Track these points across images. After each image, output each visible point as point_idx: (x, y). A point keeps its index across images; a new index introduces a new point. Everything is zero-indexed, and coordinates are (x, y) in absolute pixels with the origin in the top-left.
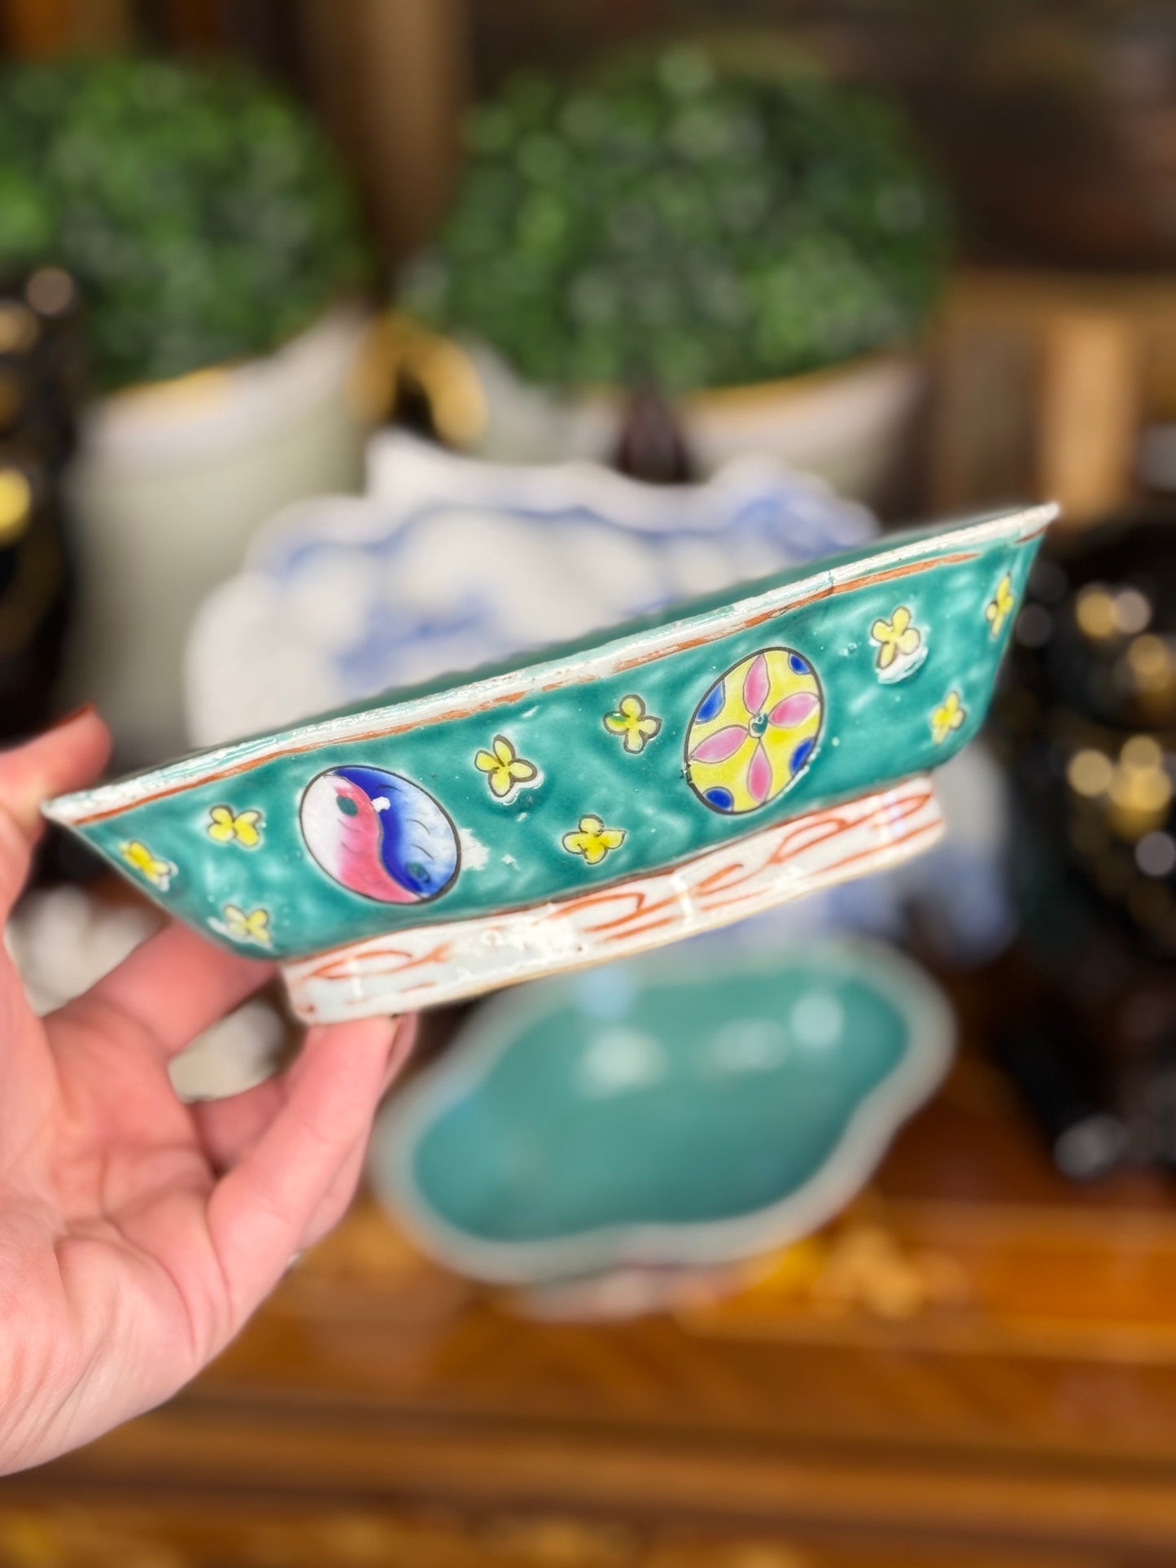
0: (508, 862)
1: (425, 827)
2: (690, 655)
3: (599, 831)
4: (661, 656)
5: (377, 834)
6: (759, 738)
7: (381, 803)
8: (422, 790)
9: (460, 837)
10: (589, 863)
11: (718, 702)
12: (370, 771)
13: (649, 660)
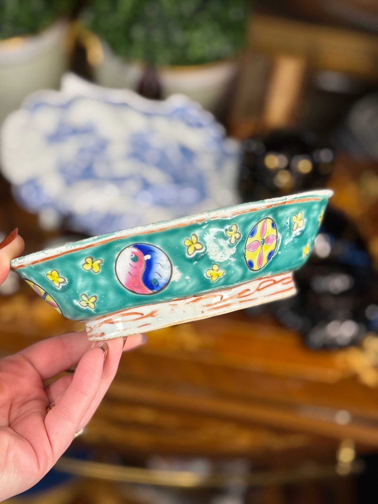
0: (187, 279)
1: (162, 266)
2: (252, 214)
3: (218, 270)
4: (245, 212)
5: (143, 269)
6: (262, 247)
7: (148, 257)
8: (164, 252)
9: (173, 269)
10: (212, 281)
11: (255, 231)
12: (147, 245)
13: (242, 213)
